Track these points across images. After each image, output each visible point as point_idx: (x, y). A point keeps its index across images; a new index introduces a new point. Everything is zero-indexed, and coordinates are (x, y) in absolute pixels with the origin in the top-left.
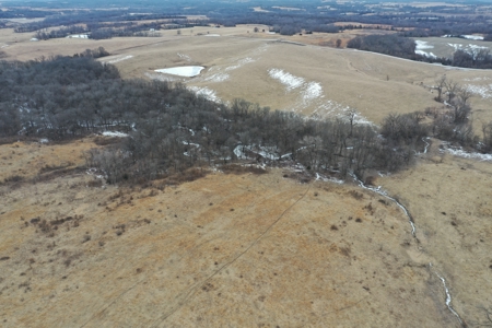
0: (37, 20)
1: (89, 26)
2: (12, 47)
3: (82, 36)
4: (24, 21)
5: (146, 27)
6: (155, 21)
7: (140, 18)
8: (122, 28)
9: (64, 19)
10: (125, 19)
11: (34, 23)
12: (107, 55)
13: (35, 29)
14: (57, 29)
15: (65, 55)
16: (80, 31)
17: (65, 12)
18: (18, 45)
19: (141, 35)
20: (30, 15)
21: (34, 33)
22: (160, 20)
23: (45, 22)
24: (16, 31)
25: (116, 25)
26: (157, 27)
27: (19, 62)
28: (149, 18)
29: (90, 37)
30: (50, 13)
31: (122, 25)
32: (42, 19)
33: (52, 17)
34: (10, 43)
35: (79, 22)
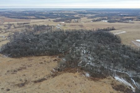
0: (93, 15)
1: (108, 18)
2: (85, 24)
3: (106, 21)
4: (90, 15)
5: (128, 19)
6: (131, 17)
7: (125, 16)
8: (119, 19)
9: (100, 15)
10: (119, 16)
11: (92, 16)
12: (115, 29)
13: (92, 18)
14: (98, 18)
15: (100, 28)
16: (105, 19)
17: (101, 13)
18: (87, 23)
19: (126, 22)
20: (92, 14)
21: (92, 19)
22: (133, 17)
23: (95, 16)
24: (87, 18)
25: (117, 18)
26: (132, 19)
27: (86, 30)
28: (128, 16)
29: (108, 22)
30: (97, 13)
31: (119, 18)
32: (95, 15)
33: (97, 14)
34: (85, 22)
35: (105, 16)
